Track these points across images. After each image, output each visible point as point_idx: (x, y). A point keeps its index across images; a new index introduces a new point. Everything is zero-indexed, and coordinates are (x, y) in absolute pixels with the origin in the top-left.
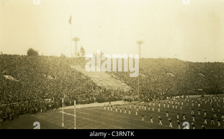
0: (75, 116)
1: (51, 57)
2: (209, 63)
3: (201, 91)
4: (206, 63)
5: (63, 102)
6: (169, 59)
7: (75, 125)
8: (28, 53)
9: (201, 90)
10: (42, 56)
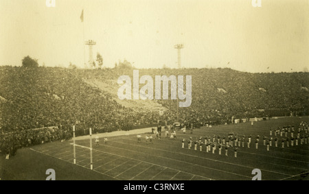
0: (91, 149)
1: (56, 68)
2: (273, 73)
3: (263, 112)
4: (269, 73)
5: (74, 130)
6: (220, 69)
7: (91, 162)
8: (23, 63)
9: (263, 110)
10: (43, 67)
